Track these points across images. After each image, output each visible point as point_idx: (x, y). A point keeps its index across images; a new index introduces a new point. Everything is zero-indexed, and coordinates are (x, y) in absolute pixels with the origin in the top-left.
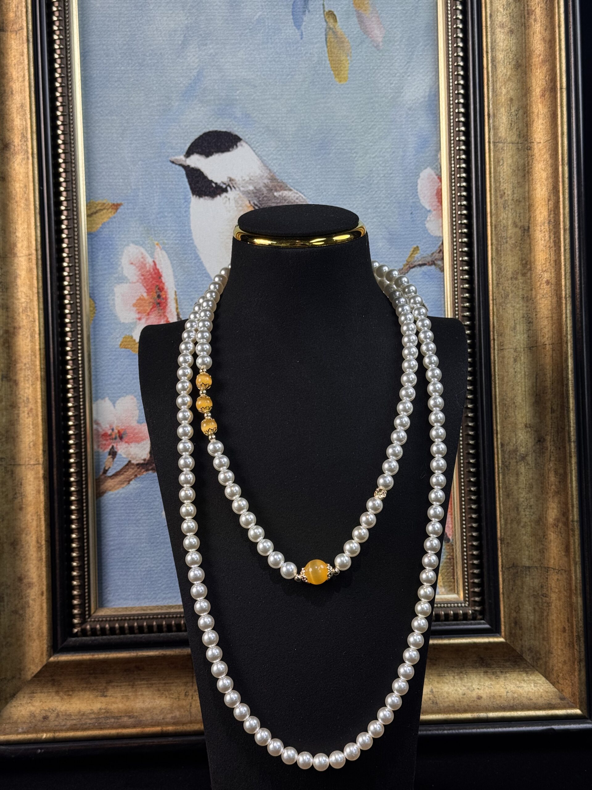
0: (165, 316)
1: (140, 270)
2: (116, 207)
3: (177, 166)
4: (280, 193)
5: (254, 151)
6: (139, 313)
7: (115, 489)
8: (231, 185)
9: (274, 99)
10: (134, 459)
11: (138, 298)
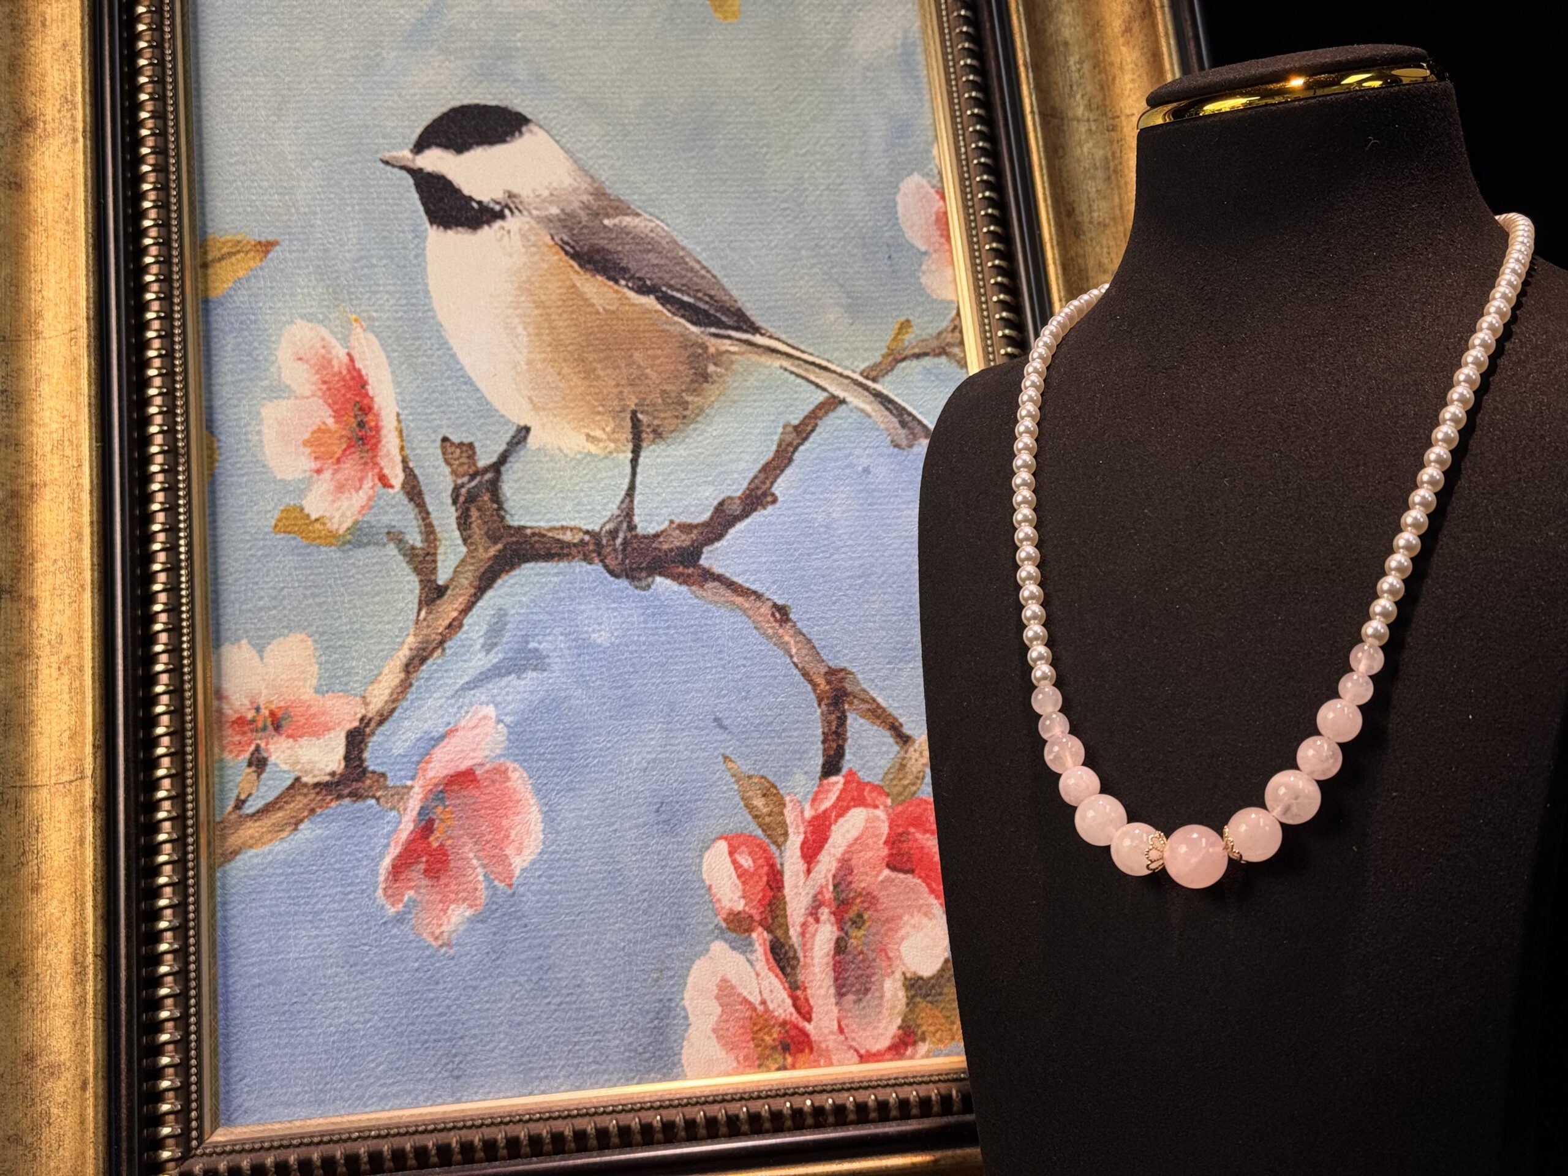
0: (376, 464)
1: (317, 373)
2: (266, 247)
3: (396, 170)
4: (616, 221)
5: (557, 142)
6: (316, 458)
7: (263, 844)
8: (512, 206)
10: (307, 772)
11: (315, 428)
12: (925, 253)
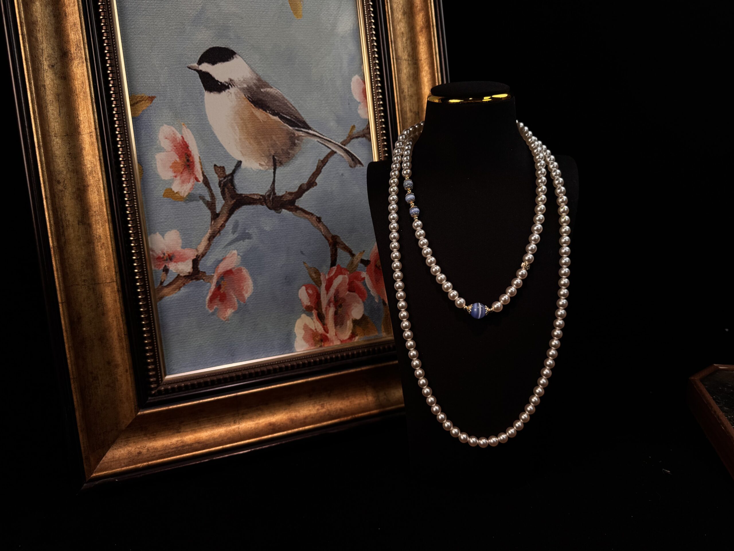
0: (194, 174)
1: (172, 143)
2: (151, 99)
3: (193, 71)
4: (265, 90)
5: (245, 61)
6: (175, 172)
7: (170, 294)
8: (232, 84)
9: (255, 27)
10: (181, 273)
11: (173, 162)
12: (359, 103)
